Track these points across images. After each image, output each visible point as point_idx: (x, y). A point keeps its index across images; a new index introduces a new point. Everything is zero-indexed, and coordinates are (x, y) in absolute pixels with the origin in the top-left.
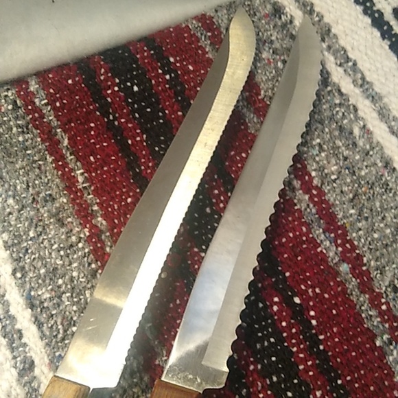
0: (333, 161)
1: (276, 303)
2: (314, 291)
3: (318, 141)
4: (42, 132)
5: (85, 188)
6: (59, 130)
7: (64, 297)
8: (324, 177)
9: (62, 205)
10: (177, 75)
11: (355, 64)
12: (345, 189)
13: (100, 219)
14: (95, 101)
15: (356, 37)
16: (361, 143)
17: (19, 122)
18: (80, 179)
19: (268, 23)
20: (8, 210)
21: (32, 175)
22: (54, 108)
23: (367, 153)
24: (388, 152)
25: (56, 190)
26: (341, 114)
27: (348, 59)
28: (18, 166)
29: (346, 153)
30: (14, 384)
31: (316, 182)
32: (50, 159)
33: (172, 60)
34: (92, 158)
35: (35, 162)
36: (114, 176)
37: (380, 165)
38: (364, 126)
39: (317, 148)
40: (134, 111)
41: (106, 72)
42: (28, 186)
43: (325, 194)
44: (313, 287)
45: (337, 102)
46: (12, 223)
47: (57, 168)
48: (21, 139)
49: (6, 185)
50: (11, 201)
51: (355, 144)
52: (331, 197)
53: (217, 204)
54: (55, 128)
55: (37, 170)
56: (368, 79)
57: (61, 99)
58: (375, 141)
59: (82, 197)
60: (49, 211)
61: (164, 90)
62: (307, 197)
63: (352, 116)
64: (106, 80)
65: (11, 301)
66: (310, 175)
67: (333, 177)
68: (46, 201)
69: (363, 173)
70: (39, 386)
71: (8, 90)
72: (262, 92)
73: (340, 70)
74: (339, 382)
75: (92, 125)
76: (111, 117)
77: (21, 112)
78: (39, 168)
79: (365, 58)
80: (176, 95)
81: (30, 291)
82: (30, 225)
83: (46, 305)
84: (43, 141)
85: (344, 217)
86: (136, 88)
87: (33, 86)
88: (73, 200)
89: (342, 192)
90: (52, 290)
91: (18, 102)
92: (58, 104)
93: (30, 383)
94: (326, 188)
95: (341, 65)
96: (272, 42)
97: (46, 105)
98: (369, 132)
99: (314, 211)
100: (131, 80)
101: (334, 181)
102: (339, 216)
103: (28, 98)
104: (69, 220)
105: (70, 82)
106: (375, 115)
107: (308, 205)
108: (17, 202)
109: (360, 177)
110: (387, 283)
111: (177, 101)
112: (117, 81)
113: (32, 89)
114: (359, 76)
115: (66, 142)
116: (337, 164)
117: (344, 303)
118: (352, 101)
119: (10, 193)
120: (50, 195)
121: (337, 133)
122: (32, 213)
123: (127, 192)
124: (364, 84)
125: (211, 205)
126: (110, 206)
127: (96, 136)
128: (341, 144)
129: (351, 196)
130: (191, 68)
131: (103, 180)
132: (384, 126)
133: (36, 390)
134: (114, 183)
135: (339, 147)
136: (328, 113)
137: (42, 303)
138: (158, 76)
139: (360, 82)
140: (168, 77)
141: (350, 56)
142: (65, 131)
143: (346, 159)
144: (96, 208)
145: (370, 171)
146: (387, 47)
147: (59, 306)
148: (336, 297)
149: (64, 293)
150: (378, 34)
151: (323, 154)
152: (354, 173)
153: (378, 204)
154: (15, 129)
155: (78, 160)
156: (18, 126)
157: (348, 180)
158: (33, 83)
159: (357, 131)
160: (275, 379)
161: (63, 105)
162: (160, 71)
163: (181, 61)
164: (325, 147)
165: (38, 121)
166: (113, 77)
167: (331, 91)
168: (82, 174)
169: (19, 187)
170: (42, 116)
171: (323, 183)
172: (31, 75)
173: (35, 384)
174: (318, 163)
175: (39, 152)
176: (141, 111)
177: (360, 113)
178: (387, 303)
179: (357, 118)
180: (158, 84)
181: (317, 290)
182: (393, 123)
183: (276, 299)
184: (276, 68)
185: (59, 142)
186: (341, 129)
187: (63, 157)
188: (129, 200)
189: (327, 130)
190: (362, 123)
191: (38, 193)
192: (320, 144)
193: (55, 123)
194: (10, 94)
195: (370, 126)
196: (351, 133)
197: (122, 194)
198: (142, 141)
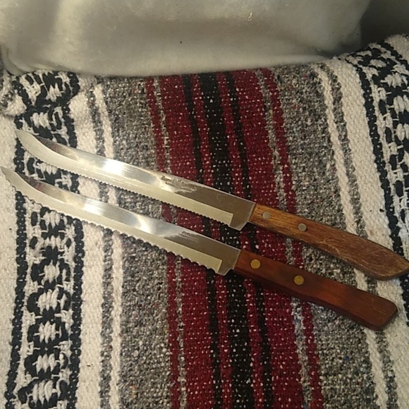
0: (307, 179)
1: (245, 244)
2: (268, 245)
3: (304, 165)
4: (153, 110)
5: (166, 148)
6: (162, 111)
7: (138, 204)
8: (299, 186)
9: (151, 153)
10: (237, 100)
11: (345, 125)
12: (308, 197)
13: (169, 168)
14: (186, 102)
15: (352, 109)
16: (327, 174)
17: (142, 101)
18: (166, 142)
19: (305, 80)
20: (122, 147)
21: (140, 131)
22: (163, 99)
23: (328, 182)
24: (340, 184)
25: (150, 144)
26: (323, 153)
27: (342, 120)
28: (134, 124)
29: (317, 177)
30: (101, 239)
31: (293, 187)
32: (152, 125)
33: (237, 90)
34: (175, 132)
35: (144, 124)
36: (185, 147)
37: (333, 190)
38: (334, 165)
39: (302, 169)
40: (206, 113)
41: (198, 87)
42: (136, 137)
43: (295, 196)
44: (268, 243)
45: (325, 145)
46: (122, 155)
47: (155, 132)
48: (140, 110)
49: (125, 133)
50: (124, 142)
51: (324, 173)
52: (298, 199)
53: (235, 181)
54: (161, 110)
55: (143, 130)
56: (348, 137)
57: (168, 95)
58: (336, 176)
59: (163, 153)
60: (143, 155)
61: (227, 107)
62: (285, 194)
63: (329, 156)
64: (196, 91)
65: (110, 197)
66: (292, 183)
67: (304, 188)
68: (143, 149)
69: (321, 191)
70: (112, 244)
71: (141, 81)
72: (284, 124)
73: (335, 125)
74: (262, 294)
75: (181, 114)
76: (193, 113)
77: (145, 96)
78: (145, 128)
79: (352, 123)
80: (234, 111)
81: (121, 195)
82: (131, 159)
83: (127, 205)
84: (151, 115)
85: (301, 212)
86: (211, 101)
87: (156, 84)
88: (158, 153)
89: (305, 198)
90: (132, 198)
91: (145, 90)
92: (166, 98)
93: (109, 241)
94: (297, 193)
95: (336, 123)
96: (302, 93)
97: (159, 96)
98: (335, 169)
99: (285, 203)
100: (210, 95)
101: (304, 190)
102: (298, 211)
103: (151, 89)
104: (153, 163)
105: (176, 87)
106: (342, 161)
107: (283, 199)
108: (128, 144)
109: (318, 193)
110: (308, 255)
111: (233, 114)
112: (202, 94)
113: (154, 85)
114: (344, 133)
115: (164, 119)
116: (309, 181)
117: (281, 257)
118: (333, 148)
119: (125, 137)
120: (147, 146)
121: (316, 164)
122: (134, 153)
123: (189, 158)
124: (344, 139)
125: (232, 181)
126: (177, 163)
127: (182, 121)
128: (316, 171)
129: (310, 202)
130: (247, 97)
131: (177, 147)
132: (344, 169)
133: (110, 246)
134: (183, 151)
135: (314, 172)
136: (316, 150)
137: (125, 203)
138: (226, 97)
139: (343, 138)
140: (232, 99)
141: (345, 119)
142: (165, 113)
143: (315, 180)
144: (169, 161)
145: (326, 192)
146: (367, 122)
147: (134, 207)
148: (278, 252)
149: (138, 202)
150: (365, 112)
151: (304, 173)
152: (316, 190)
153: (322, 211)
154: (138, 104)
155: (167, 131)
156: (141, 103)
157: (312, 193)
158: (156, 81)
159: (328, 166)
160: (230, 281)
161: (168, 99)
162: (228, 95)
163: (243, 92)
164: (306, 169)
165: (152, 103)
166: (201, 91)
167: (324, 137)
168: (167, 139)
169: (131, 136)
170: (155, 102)
171: (297, 190)
172: (156, 77)
173: (110, 243)
174: (299, 177)
175: (148, 120)
176: (211, 114)
177: (335, 157)
178: (303, 265)
179: (332, 159)
180: (225, 102)
181: (270, 246)
182: (350, 169)
183: (247, 243)
184: (298, 112)
185: (160, 118)
186: (320, 162)
187: (160, 127)
188: (188, 163)
189: (312, 160)
190: (333, 163)
191: (140, 143)
192: (304, 167)
193: (161, 107)
194: (142, 84)
195: (337, 166)
196: (325, 166)
197: (186, 158)
198: (206, 131)
